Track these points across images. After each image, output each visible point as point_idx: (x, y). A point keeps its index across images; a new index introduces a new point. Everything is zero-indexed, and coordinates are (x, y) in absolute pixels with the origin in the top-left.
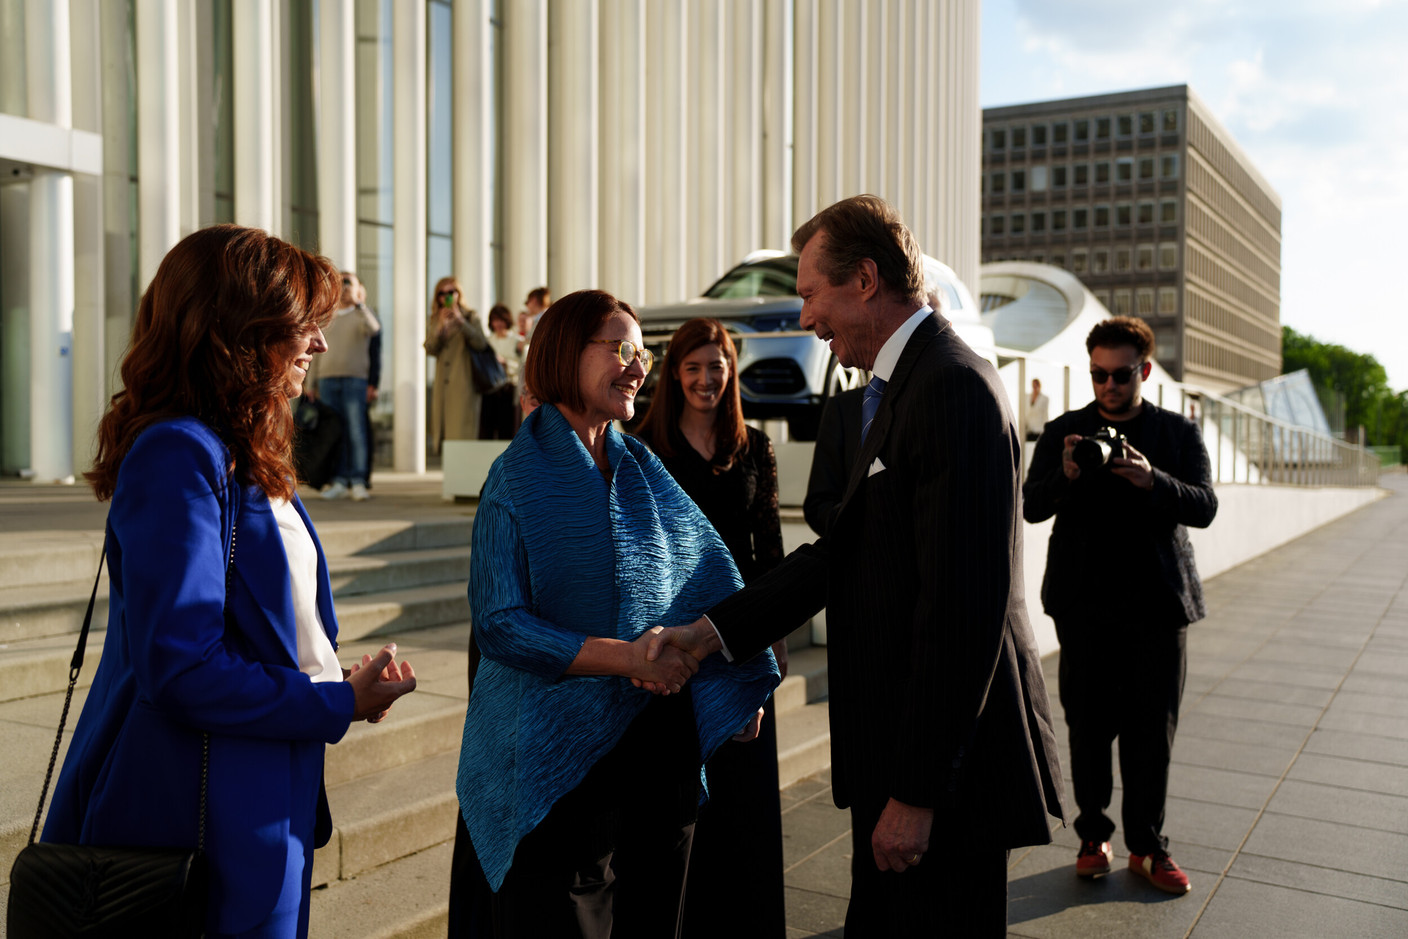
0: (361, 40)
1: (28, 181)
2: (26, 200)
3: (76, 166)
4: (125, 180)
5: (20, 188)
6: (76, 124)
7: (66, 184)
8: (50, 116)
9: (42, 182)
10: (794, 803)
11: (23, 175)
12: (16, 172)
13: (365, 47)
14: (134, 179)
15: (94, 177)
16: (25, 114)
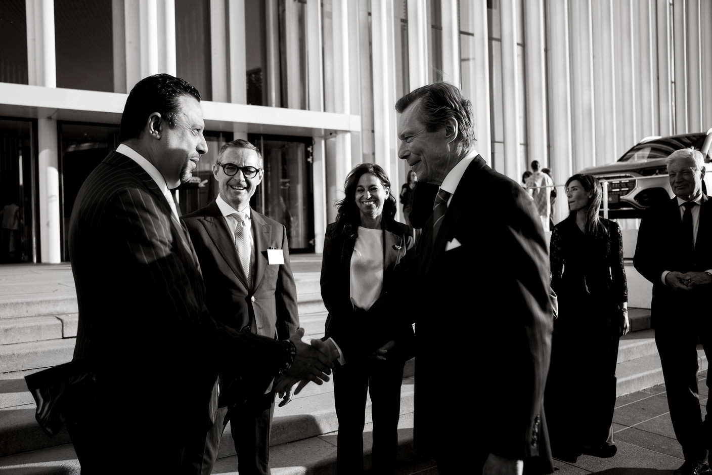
0: (462, 60)
1: (335, 137)
2: (334, 143)
3: (351, 129)
4: (371, 132)
5: (333, 139)
6: (351, 113)
7: (348, 136)
8: (342, 111)
9: (340, 136)
10: (651, 395)
11: (333, 134)
12: (331, 134)
13: (463, 63)
14: (373, 131)
15: (359, 132)
16: (334, 111)
